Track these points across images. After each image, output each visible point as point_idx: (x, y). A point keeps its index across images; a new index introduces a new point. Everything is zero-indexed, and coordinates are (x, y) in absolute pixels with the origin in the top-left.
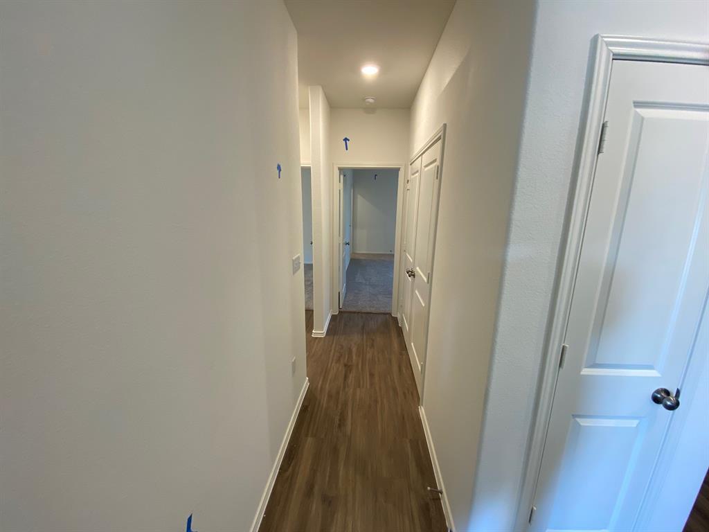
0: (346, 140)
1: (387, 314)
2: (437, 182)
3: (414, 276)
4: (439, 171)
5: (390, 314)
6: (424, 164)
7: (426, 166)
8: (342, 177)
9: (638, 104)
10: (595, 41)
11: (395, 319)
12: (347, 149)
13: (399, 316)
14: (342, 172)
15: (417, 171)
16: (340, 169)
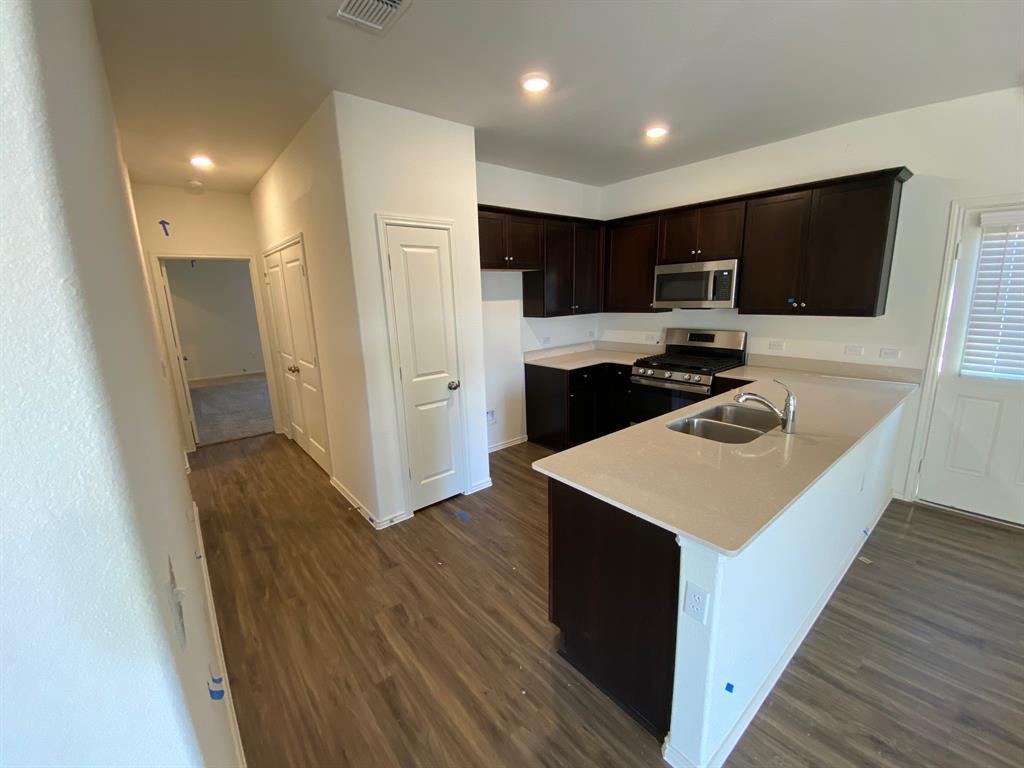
0: (163, 223)
1: (270, 433)
2: (304, 279)
3: (298, 371)
4: (304, 269)
5: (274, 432)
6: (285, 261)
7: (288, 263)
8: (164, 269)
9: (403, 246)
10: (375, 216)
11: (283, 436)
12: (167, 234)
13: (286, 431)
14: (163, 264)
15: (277, 266)
16: (160, 260)
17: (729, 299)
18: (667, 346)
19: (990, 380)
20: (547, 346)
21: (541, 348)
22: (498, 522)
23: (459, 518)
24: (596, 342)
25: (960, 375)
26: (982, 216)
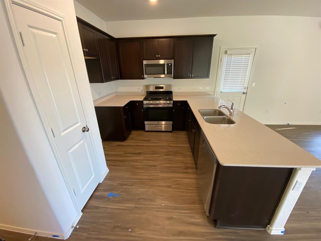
17: (172, 74)
18: (147, 92)
19: (227, 92)
20: (101, 96)
21: (98, 98)
22: (131, 187)
23: (111, 197)
24: (115, 92)
25: (221, 92)
26: (228, 51)
